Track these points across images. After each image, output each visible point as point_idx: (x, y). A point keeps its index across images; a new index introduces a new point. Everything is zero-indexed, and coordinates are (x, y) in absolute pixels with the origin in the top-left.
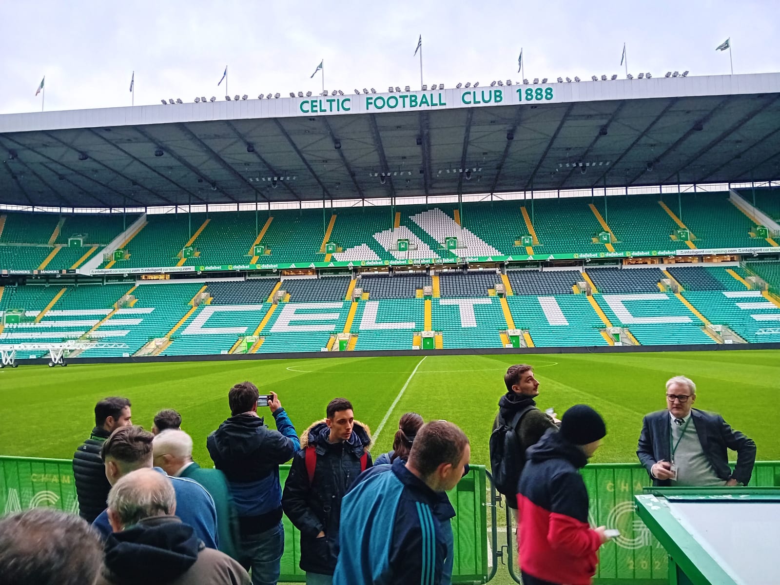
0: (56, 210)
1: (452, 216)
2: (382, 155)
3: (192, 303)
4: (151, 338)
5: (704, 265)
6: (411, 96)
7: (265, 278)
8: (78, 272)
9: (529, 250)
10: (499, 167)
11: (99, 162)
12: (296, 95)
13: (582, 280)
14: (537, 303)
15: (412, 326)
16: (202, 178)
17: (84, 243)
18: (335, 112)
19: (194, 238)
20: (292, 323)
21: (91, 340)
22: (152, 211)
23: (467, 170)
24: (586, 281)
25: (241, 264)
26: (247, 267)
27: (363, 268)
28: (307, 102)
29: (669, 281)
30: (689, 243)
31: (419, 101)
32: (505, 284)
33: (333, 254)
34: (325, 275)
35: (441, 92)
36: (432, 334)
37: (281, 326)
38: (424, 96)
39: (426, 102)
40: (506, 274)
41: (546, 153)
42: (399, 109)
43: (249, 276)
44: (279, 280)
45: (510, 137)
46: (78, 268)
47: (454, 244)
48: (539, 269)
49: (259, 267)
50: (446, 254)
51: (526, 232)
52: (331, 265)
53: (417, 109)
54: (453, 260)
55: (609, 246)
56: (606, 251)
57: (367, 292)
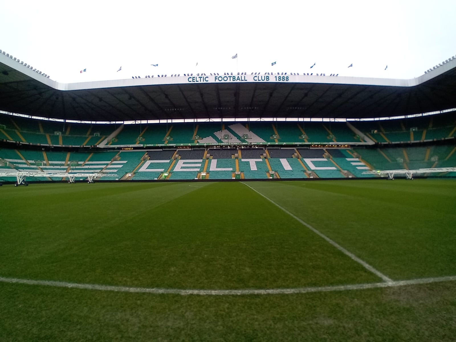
0: (89, 122)
1: (245, 127)
2: (219, 101)
3: (142, 159)
4: (127, 173)
5: (339, 148)
6: (233, 77)
7: (170, 149)
8: (98, 146)
9: (276, 140)
10: (265, 108)
11: (106, 102)
12: (187, 75)
13: (296, 153)
14: (280, 161)
15: (231, 169)
16: (146, 109)
17: (100, 135)
18: (202, 82)
19: (143, 133)
20: (182, 168)
21: (104, 173)
22: (126, 123)
23: (252, 108)
25: (161, 144)
26: (163, 145)
27: (209, 146)
28: (191, 78)
29: (327, 154)
30: (334, 140)
31: (236, 79)
32: (266, 153)
33: (198, 140)
34: (194, 149)
35: (245, 75)
36: (239, 173)
37: (177, 169)
38: (238, 77)
39: (239, 79)
40: (267, 149)
41: (283, 102)
42: (228, 81)
43: (164, 149)
44: (176, 150)
45: (271, 95)
46: (98, 145)
47: (247, 137)
48: (279, 148)
49: (168, 145)
50: (244, 141)
51: (274, 134)
52: (197, 144)
53: (235, 81)
54: (246, 144)
55: (305, 140)
56: (304, 142)
57: (212, 156)
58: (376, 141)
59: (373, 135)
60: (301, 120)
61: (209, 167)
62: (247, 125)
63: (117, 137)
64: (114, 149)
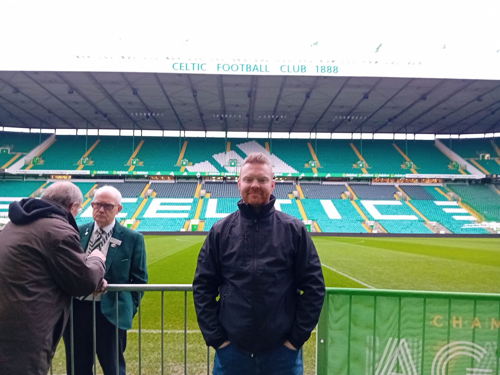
1: (264, 146)
2: (223, 103)
3: (88, 195)
5: (422, 184)
6: (247, 65)
7: (139, 180)
8: (6, 171)
9: (315, 170)
10: (297, 116)
11: (27, 96)
13: (347, 190)
14: (320, 204)
16: (98, 111)
17: (11, 151)
18: (196, 72)
19: (90, 151)
20: (158, 212)
22: (61, 132)
23: (277, 117)
24: (350, 192)
25: (122, 171)
26: (126, 173)
27: (205, 177)
28: (177, 63)
29: (401, 193)
30: (412, 170)
31: (252, 68)
32: (298, 191)
33: (186, 167)
34: (180, 181)
35: (267, 63)
38: (256, 65)
39: (257, 70)
40: (299, 184)
41: (328, 108)
42: (239, 72)
43: (127, 179)
44: (148, 182)
45: (308, 96)
46: (7, 168)
48: (320, 183)
49: (135, 173)
51: (312, 159)
52: (185, 174)
53: (250, 73)
55: (364, 170)
56: (362, 173)
57: (209, 192)
58: (488, 173)
59: (483, 163)
60: (357, 136)
61: (204, 211)
62: (267, 144)
63: (43, 156)
64: (36, 176)
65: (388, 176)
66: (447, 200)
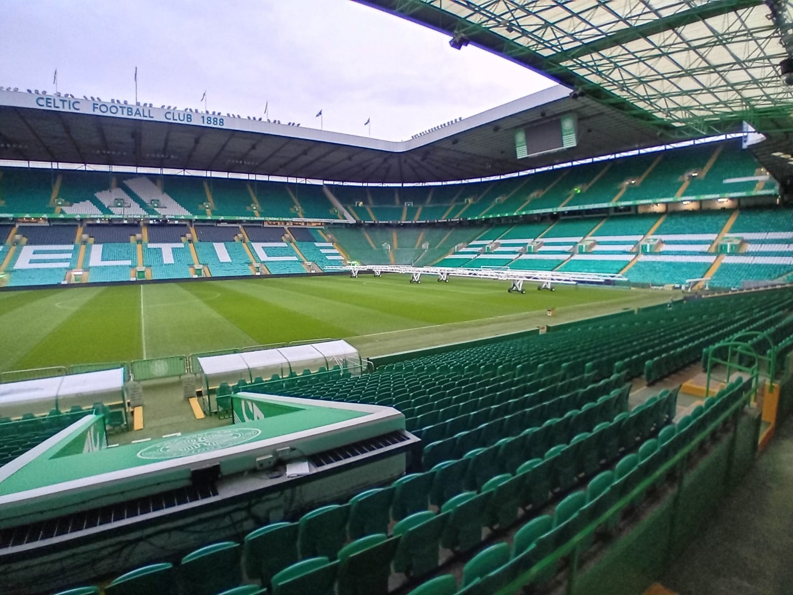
1: (155, 183)
2: (103, 140)
6: (128, 108)
9: (208, 212)
10: (189, 156)
13: (241, 233)
14: (213, 247)
15: (128, 263)
18: (67, 110)
20: (31, 262)
23: (167, 156)
24: (243, 234)
27: (87, 219)
29: (288, 236)
31: (134, 112)
32: (192, 234)
33: (62, 208)
34: (56, 224)
35: (150, 108)
36: (144, 268)
37: (22, 264)
38: (138, 110)
39: (139, 114)
40: (193, 227)
41: (220, 152)
42: (119, 115)
44: (15, 226)
45: (197, 141)
47: (158, 204)
48: (214, 225)
50: (152, 212)
51: (207, 201)
53: (132, 117)
54: (156, 217)
55: (256, 213)
56: (254, 216)
57: (92, 237)
58: (358, 218)
60: (252, 177)
61: (87, 259)
65: (277, 219)
66: (325, 242)
